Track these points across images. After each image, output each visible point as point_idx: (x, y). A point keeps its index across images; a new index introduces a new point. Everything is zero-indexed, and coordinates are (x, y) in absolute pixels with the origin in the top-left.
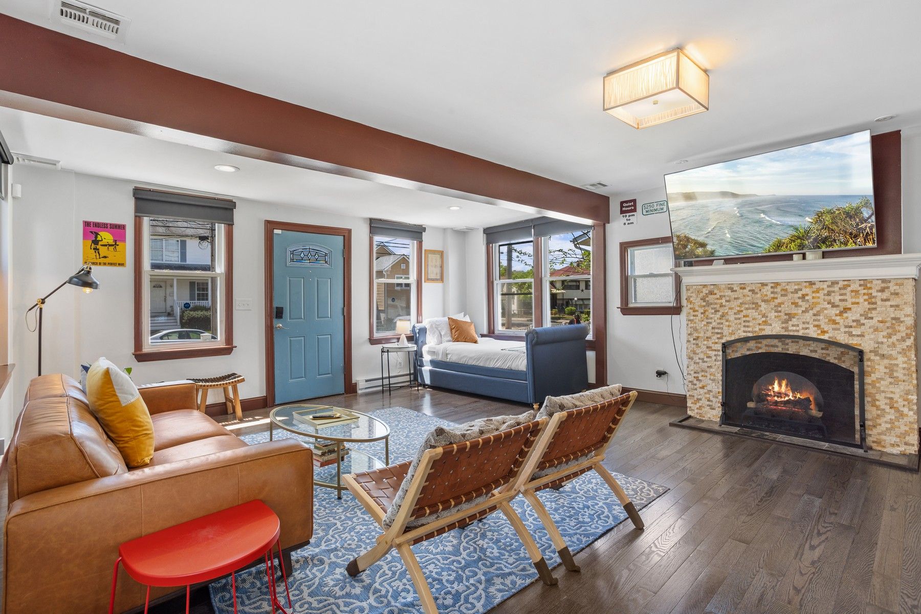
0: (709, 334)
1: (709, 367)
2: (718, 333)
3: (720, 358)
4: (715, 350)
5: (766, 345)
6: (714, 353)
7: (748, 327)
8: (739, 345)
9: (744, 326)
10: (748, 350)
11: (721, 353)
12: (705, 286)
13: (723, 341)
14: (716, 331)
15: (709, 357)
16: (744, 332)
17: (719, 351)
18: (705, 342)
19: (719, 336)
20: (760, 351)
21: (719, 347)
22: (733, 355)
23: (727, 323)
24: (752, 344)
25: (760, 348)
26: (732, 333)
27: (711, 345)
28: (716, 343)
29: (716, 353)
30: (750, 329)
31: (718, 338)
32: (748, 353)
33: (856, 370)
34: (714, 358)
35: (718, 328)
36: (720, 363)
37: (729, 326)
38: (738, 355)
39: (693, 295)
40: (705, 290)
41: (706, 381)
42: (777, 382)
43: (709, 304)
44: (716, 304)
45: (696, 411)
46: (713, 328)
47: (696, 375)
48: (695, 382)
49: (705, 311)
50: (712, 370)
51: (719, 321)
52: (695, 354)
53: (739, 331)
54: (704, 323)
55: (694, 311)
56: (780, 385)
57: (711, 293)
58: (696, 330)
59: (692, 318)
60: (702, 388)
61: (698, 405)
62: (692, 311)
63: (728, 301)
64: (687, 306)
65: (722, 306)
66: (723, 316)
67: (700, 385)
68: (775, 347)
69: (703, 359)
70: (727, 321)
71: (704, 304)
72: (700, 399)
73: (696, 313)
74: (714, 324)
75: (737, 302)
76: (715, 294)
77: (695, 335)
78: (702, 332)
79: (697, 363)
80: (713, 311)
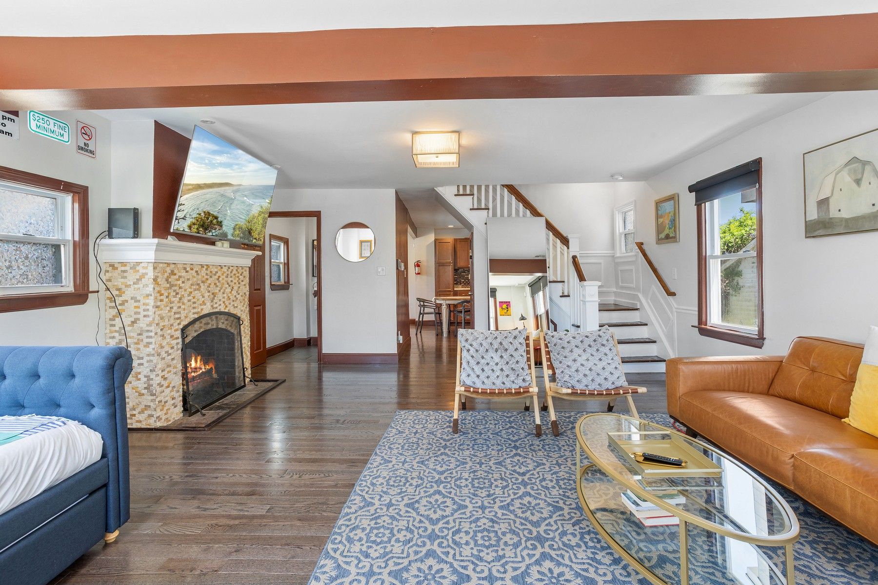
0: (172, 321)
1: (173, 359)
2: (178, 318)
3: (180, 346)
4: (176, 338)
5: (204, 325)
6: (175, 342)
7: (195, 308)
8: (190, 328)
9: (193, 308)
10: (195, 332)
11: (180, 340)
12: (168, 264)
13: (181, 326)
14: (177, 316)
15: (172, 348)
16: (194, 314)
17: (178, 338)
18: (169, 331)
19: (178, 321)
20: (202, 330)
21: (178, 334)
22: (188, 340)
23: (183, 306)
24: (197, 325)
25: (200, 328)
26: (186, 317)
27: (173, 333)
28: (177, 330)
29: (178, 341)
30: (196, 310)
31: (178, 324)
32: (195, 334)
33: (235, 333)
34: (176, 347)
35: (178, 313)
36: (179, 352)
37: (185, 309)
38: (190, 340)
39: (159, 275)
40: (168, 270)
41: (170, 376)
42: (193, 358)
43: (172, 286)
44: (176, 285)
45: (164, 417)
46: (175, 313)
47: (163, 374)
48: (163, 382)
49: (169, 294)
50: (175, 362)
51: (179, 305)
52: (162, 347)
53: (191, 314)
54: (168, 308)
55: (161, 295)
56: (196, 362)
57: (173, 273)
58: (162, 318)
59: (159, 303)
60: (168, 387)
61: (165, 409)
62: (158, 295)
63: (183, 282)
64: (154, 289)
65: (180, 288)
66: (180, 299)
67: (165, 384)
68: (208, 324)
69: (168, 351)
70: (183, 304)
71: (168, 285)
72: (166, 402)
73: (162, 297)
74: (175, 309)
75: (189, 283)
76: (175, 274)
77: (162, 324)
78: (166, 320)
79: (164, 359)
80: (174, 294)
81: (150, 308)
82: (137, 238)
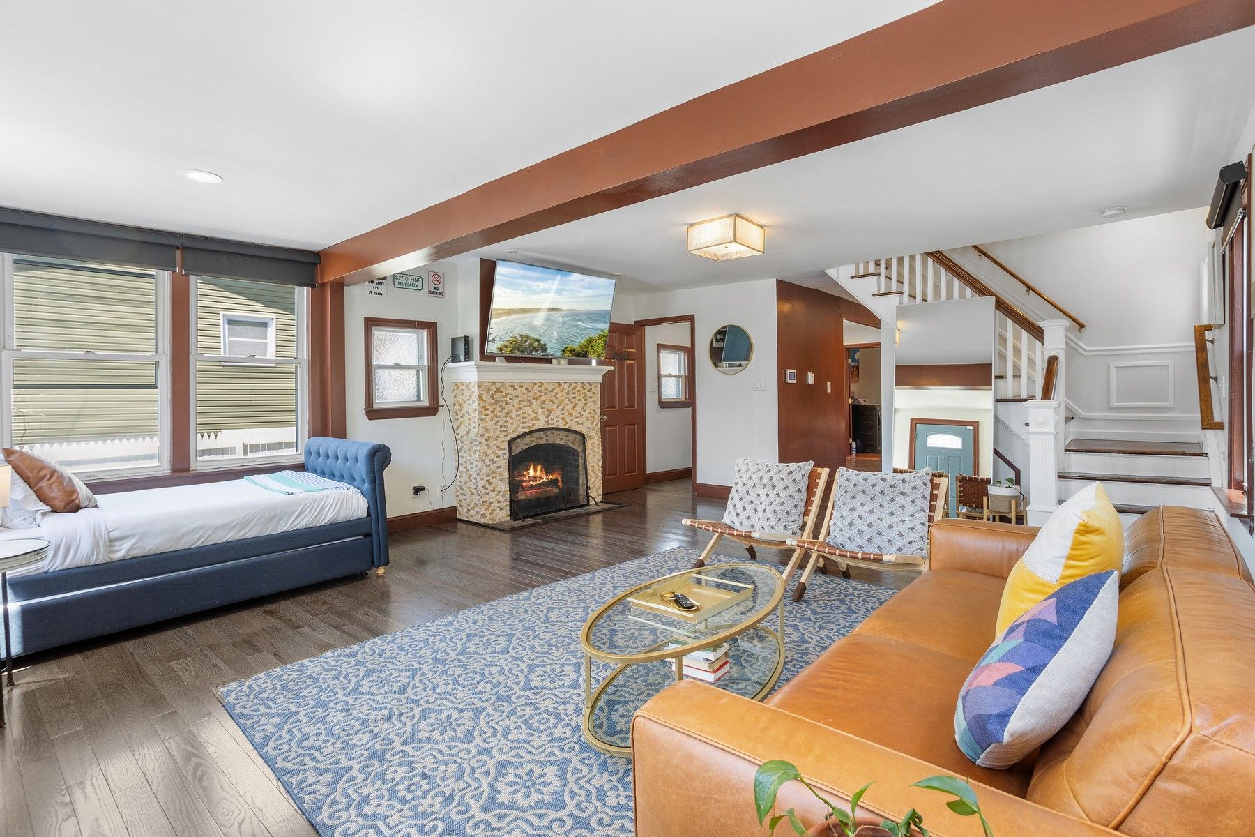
0: (498, 433)
1: (498, 467)
2: (505, 431)
3: (507, 456)
4: (503, 449)
5: (537, 439)
6: (501, 452)
7: (525, 423)
8: (519, 440)
9: (523, 423)
10: (525, 444)
11: (507, 451)
12: (494, 383)
13: (509, 439)
14: (503, 429)
15: (498, 457)
16: (523, 428)
17: (505, 449)
18: (495, 442)
19: (505, 434)
20: (533, 444)
21: (505, 445)
22: (516, 451)
23: (511, 421)
24: (528, 439)
25: (533, 441)
26: (514, 431)
27: (499, 444)
28: (503, 442)
29: (504, 451)
30: (526, 425)
31: (505, 436)
32: (525, 447)
33: (580, 450)
34: (502, 457)
35: (504, 427)
36: (506, 461)
37: (512, 423)
38: (519, 450)
39: (484, 392)
40: (494, 388)
41: (496, 482)
42: (532, 467)
43: (497, 402)
44: (502, 401)
45: (489, 516)
46: (501, 427)
47: (488, 478)
48: (487, 486)
49: (494, 409)
50: (501, 470)
51: (505, 419)
52: (487, 455)
53: (519, 428)
54: (494, 422)
55: (485, 410)
56: (535, 470)
57: (499, 390)
58: (487, 430)
59: (483, 417)
60: (493, 490)
61: (490, 509)
62: (483, 409)
63: (511, 399)
64: (478, 404)
65: (507, 404)
66: (507, 414)
67: (491, 488)
68: (542, 438)
69: (493, 460)
70: (511, 418)
71: (494, 401)
72: (492, 503)
73: (487, 412)
74: (501, 422)
75: (516, 401)
76: (502, 392)
77: (486, 435)
78: (492, 432)
79: (489, 465)
80: (501, 409)
81: (476, 420)
82: (468, 361)
